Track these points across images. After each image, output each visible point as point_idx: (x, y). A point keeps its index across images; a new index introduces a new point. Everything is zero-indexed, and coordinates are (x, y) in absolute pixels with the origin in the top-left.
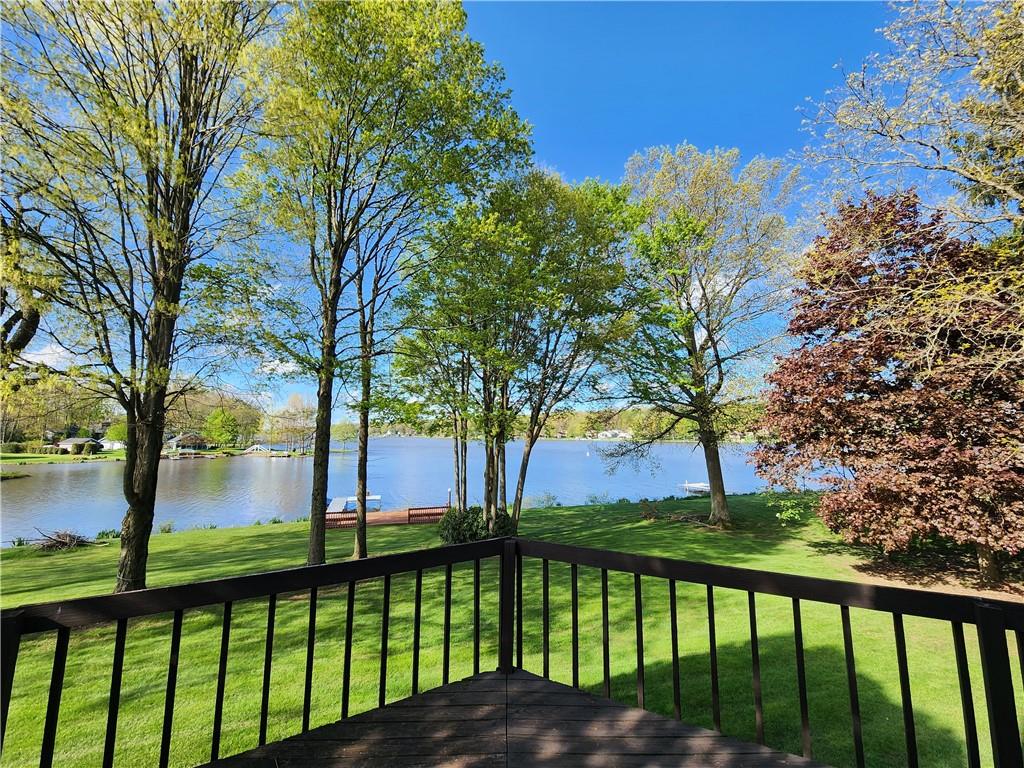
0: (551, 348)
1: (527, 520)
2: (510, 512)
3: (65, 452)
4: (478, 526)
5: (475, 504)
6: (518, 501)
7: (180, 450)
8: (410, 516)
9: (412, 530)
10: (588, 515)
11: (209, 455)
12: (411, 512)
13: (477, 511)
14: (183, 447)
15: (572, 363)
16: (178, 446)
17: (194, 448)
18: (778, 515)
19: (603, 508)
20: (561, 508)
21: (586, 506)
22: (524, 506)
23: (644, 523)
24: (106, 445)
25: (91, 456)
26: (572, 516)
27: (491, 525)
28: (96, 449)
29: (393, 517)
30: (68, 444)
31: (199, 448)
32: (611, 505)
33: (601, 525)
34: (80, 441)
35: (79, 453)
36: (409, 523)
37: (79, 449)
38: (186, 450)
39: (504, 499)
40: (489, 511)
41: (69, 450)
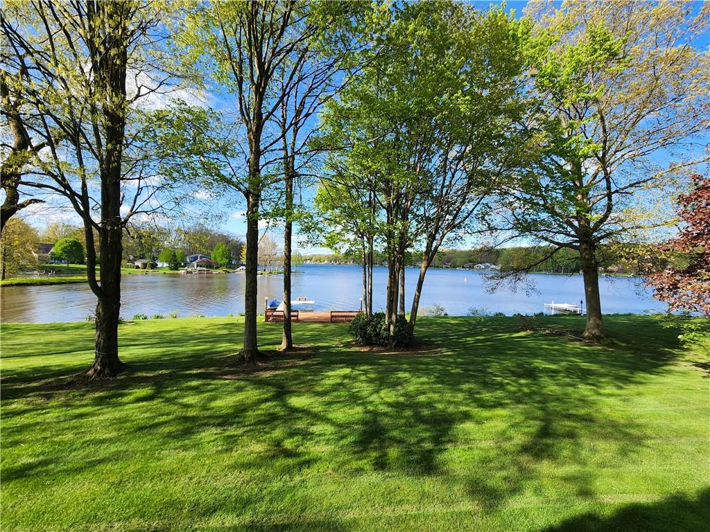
0: (447, 183)
1: (422, 326)
2: (408, 318)
3: (138, 267)
4: (381, 328)
5: (379, 311)
6: (415, 310)
7: (199, 268)
8: (332, 316)
9: (333, 327)
10: (470, 324)
11: (215, 272)
12: (333, 314)
13: (380, 316)
14: (201, 266)
15: (464, 199)
16: (197, 266)
17: (207, 267)
18: (680, 337)
19: (483, 320)
20: (448, 318)
21: (468, 317)
22: (420, 314)
23: (522, 334)
24: (160, 265)
25: (150, 271)
26: (457, 324)
27: (392, 328)
28: (154, 266)
29: (320, 317)
30: (139, 263)
31: (210, 267)
32: (489, 317)
33: (481, 333)
34: (145, 261)
35: (145, 268)
36: (332, 322)
37: (145, 266)
38: (202, 269)
39: (403, 309)
40: (390, 317)
41: (140, 266)
